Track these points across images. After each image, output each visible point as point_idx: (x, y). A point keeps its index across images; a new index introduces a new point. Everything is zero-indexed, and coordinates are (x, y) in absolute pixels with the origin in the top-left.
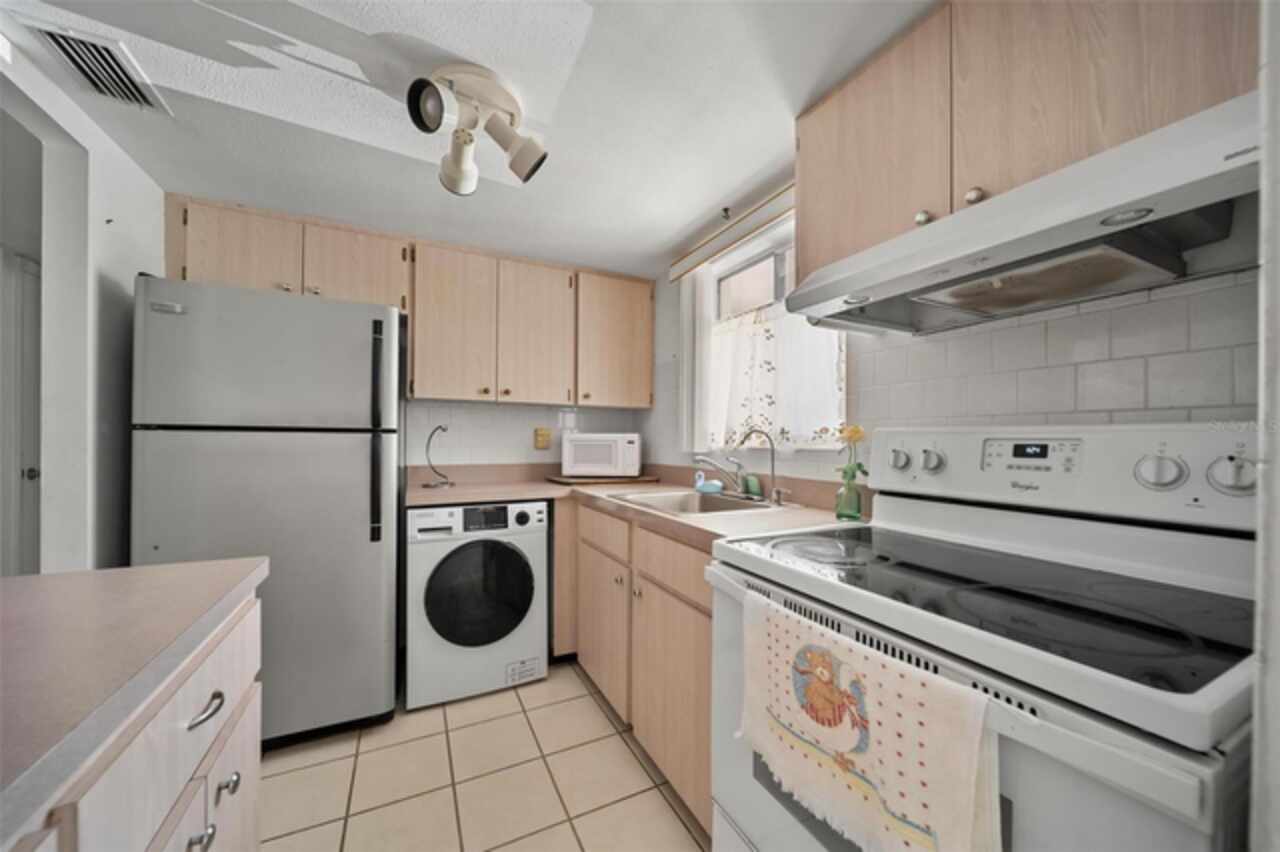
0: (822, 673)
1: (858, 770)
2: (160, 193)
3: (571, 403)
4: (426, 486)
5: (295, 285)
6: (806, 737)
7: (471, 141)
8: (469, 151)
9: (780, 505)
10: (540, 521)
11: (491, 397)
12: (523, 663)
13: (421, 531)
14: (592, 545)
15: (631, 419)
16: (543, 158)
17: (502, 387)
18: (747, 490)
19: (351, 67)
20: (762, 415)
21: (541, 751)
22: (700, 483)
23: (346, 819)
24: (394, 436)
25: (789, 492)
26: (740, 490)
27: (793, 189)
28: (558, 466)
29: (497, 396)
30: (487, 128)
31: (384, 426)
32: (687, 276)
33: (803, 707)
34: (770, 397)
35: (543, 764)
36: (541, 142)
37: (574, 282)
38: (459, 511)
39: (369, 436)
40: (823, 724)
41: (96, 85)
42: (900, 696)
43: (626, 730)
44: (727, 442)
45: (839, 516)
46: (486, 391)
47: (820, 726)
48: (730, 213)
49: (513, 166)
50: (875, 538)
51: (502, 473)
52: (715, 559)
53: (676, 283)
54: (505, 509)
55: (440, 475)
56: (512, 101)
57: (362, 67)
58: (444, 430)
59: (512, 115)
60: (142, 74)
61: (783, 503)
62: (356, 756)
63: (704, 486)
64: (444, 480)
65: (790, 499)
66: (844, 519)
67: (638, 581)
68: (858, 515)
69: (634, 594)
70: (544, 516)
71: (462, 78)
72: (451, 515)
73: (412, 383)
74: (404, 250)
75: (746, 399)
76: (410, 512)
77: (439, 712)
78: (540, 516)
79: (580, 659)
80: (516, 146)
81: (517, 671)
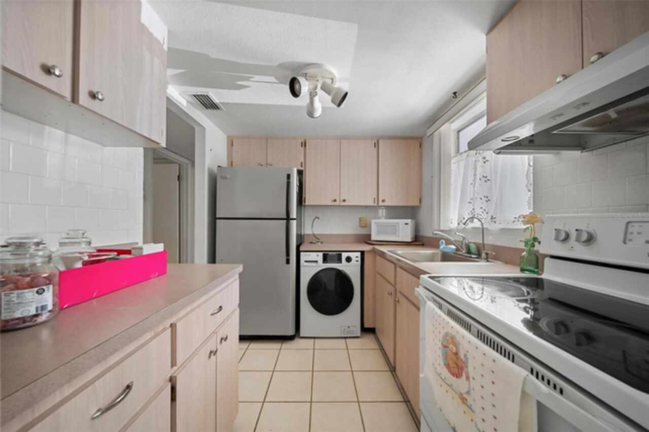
0: (452, 348)
1: (469, 404)
2: (226, 136)
3: (376, 204)
4: (311, 243)
5: (264, 163)
6: (446, 381)
7: (316, 95)
8: (316, 99)
9: (488, 261)
10: (357, 261)
11: (337, 203)
12: (349, 327)
13: (306, 261)
14: (381, 276)
15: (410, 212)
16: (346, 94)
17: (342, 198)
18: (469, 252)
19: (272, 79)
20: (481, 208)
21: (351, 368)
22: (442, 247)
23: (273, 371)
24: (295, 221)
25: (494, 253)
26: (464, 251)
27: (485, 80)
28: (369, 236)
29: (340, 203)
30: (322, 88)
31: (291, 217)
32: (436, 133)
33: (445, 365)
34: (487, 197)
35: (351, 375)
36: (345, 87)
37: (377, 145)
38: (321, 254)
39: (285, 221)
40: (453, 375)
41: (207, 107)
42: (483, 365)
43: (393, 370)
44: (459, 224)
45: (522, 270)
46: (335, 201)
47: (452, 376)
48: (457, 94)
49: (333, 101)
50: (545, 285)
51: (343, 238)
52: (421, 285)
53: (431, 137)
54: (341, 255)
55: (316, 238)
56: (331, 73)
57: (276, 78)
58: (318, 218)
59: (332, 79)
60: (216, 100)
61: (490, 260)
62: (280, 349)
63: (444, 248)
64: (318, 240)
65: (496, 258)
66: (527, 272)
67: (399, 295)
68: (536, 270)
69: (396, 302)
70: (359, 259)
71: (310, 71)
72: (318, 255)
73: (305, 199)
74: (302, 143)
75: (471, 199)
76: (302, 253)
77: (312, 340)
78: (357, 259)
79: (377, 331)
80: (333, 93)
81: (346, 330)
